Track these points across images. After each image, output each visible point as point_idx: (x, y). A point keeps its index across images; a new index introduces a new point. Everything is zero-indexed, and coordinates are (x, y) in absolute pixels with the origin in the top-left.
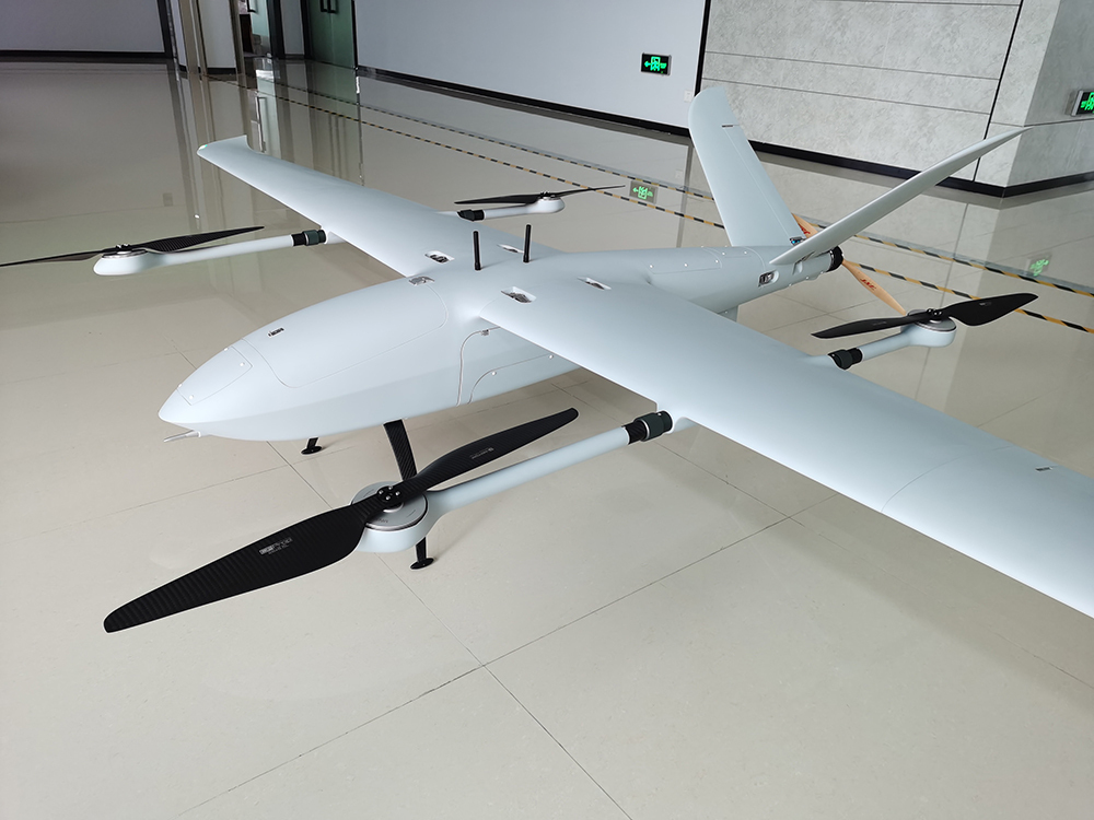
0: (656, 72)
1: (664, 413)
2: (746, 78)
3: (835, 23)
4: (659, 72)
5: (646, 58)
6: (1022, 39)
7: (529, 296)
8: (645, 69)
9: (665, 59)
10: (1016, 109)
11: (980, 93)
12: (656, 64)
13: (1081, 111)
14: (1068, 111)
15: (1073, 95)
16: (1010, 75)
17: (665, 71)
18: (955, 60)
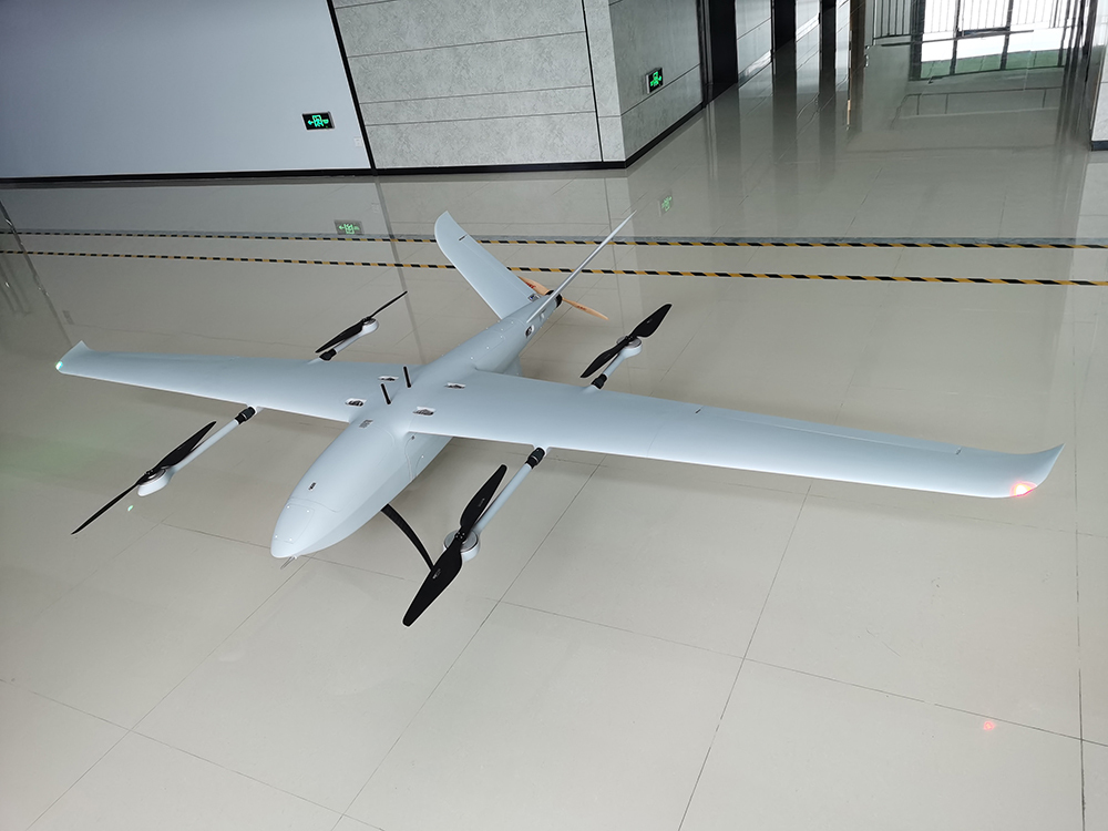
0: (321, 127)
1: (539, 449)
2: (403, 119)
3: (458, 64)
4: (324, 127)
5: (307, 117)
6: (596, 55)
7: (431, 410)
8: (310, 127)
9: (325, 116)
10: (611, 104)
11: (583, 97)
12: (318, 121)
13: (652, 89)
14: (644, 92)
15: (643, 80)
16: (598, 82)
17: (330, 126)
18: (557, 78)
